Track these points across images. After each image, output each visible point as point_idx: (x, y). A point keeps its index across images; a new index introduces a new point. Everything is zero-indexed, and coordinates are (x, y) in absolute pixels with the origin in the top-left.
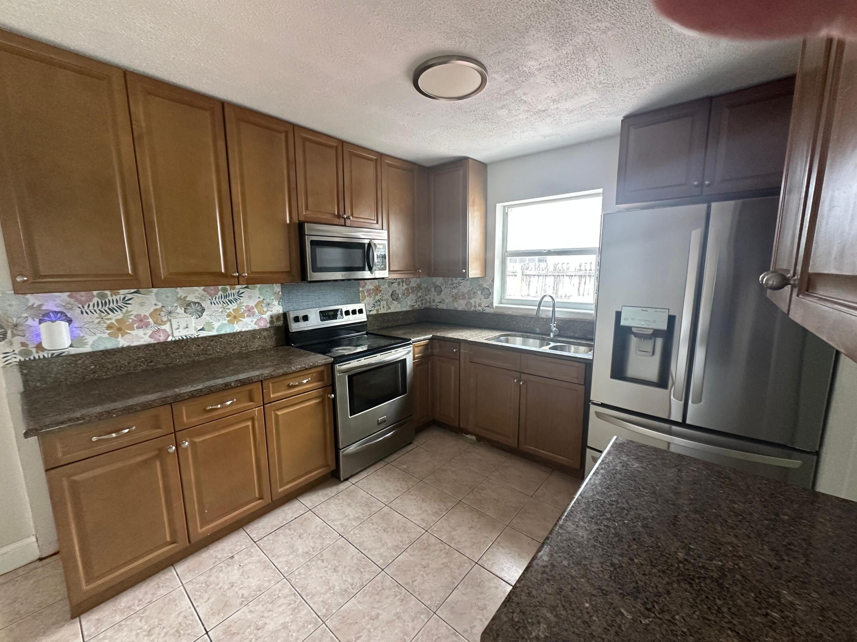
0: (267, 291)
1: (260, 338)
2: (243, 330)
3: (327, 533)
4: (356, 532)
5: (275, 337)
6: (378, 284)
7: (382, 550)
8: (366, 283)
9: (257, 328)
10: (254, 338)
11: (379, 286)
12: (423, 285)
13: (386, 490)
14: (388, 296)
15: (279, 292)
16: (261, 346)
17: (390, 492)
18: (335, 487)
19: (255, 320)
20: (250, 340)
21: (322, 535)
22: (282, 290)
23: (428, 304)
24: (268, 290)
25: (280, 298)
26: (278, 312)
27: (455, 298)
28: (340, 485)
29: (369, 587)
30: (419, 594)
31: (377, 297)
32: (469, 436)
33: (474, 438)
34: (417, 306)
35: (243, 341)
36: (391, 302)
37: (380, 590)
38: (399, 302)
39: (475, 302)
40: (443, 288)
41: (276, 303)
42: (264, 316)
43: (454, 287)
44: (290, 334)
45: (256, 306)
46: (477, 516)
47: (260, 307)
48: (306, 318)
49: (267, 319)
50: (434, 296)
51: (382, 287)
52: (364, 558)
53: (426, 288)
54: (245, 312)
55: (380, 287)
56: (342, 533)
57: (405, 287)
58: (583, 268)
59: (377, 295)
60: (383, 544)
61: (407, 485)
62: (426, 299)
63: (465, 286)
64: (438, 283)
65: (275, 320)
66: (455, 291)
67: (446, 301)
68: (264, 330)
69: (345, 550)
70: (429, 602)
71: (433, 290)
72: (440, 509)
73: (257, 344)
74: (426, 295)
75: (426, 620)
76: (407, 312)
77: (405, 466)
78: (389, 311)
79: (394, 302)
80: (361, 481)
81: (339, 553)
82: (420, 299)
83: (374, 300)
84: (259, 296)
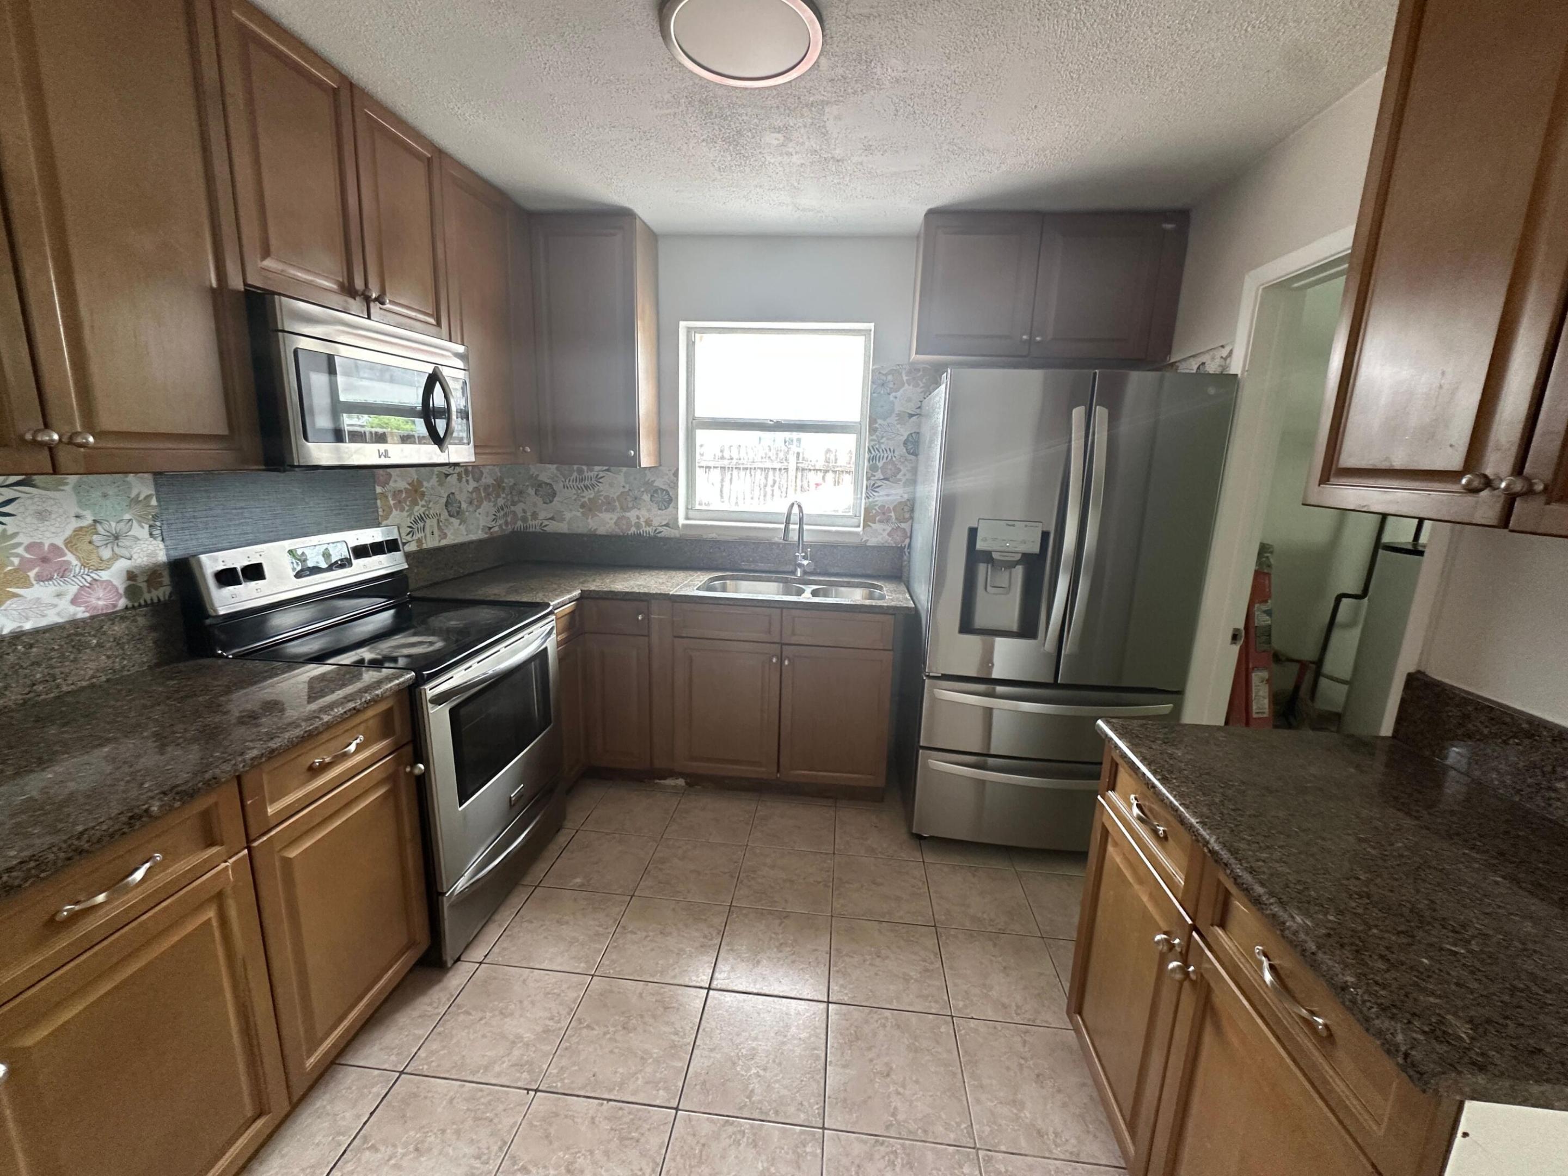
0: (105, 496)
1: (100, 645)
2: (28, 626)
3: (489, 1103)
4: (564, 1062)
5: (154, 635)
6: (416, 477)
7: (649, 1069)
8: (390, 475)
9: (80, 613)
10: (79, 648)
11: (420, 483)
12: (506, 480)
13: (571, 943)
14: (438, 508)
15: (148, 497)
16: (104, 670)
17: (582, 945)
18: (437, 988)
19: (73, 590)
20: (62, 656)
21: (479, 1114)
22: (157, 491)
23: (520, 523)
24: (111, 491)
25: (155, 518)
26: (154, 560)
27: (589, 508)
28: (445, 980)
29: (674, 1160)
30: (777, 1113)
31: (417, 508)
32: (670, 782)
33: (681, 782)
34: (496, 529)
35: (38, 664)
36: (446, 520)
37: (701, 1152)
38: (463, 522)
39: (638, 517)
40: (558, 487)
41: (141, 531)
42: (104, 575)
43: (587, 487)
44: (208, 622)
45: (70, 543)
46: (777, 921)
47: (85, 546)
48: (255, 572)
49: (115, 582)
50: (535, 505)
51: (425, 484)
52: (621, 1109)
53: (512, 488)
54: (25, 565)
55: (422, 486)
56: (529, 1083)
57: (473, 484)
58: (727, 455)
59: (417, 504)
60: (642, 1058)
61: (607, 915)
62: (514, 513)
63: (611, 485)
64: (544, 477)
65: (144, 586)
66: (590, 494)
67: (568, 515)
68: (112, 617)
69: (566, 1117)
70: (802, 1116)
71: (531, 491)
72: (705, 937)
73: (92, 665)
74: (514, 503)
75: (819, 1151)
76: (480, 542)
77: (578, 880)
78: (444, 542)
79: (453, 520)
80: (496, 949)
81: (552, 1131)
82: (502, 513)
83: (409, 516)
84: (77, 510)
